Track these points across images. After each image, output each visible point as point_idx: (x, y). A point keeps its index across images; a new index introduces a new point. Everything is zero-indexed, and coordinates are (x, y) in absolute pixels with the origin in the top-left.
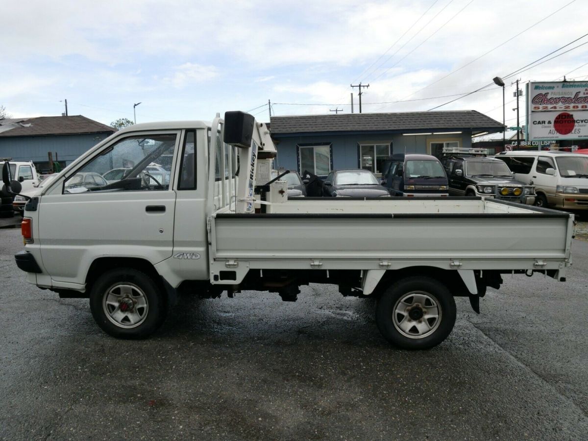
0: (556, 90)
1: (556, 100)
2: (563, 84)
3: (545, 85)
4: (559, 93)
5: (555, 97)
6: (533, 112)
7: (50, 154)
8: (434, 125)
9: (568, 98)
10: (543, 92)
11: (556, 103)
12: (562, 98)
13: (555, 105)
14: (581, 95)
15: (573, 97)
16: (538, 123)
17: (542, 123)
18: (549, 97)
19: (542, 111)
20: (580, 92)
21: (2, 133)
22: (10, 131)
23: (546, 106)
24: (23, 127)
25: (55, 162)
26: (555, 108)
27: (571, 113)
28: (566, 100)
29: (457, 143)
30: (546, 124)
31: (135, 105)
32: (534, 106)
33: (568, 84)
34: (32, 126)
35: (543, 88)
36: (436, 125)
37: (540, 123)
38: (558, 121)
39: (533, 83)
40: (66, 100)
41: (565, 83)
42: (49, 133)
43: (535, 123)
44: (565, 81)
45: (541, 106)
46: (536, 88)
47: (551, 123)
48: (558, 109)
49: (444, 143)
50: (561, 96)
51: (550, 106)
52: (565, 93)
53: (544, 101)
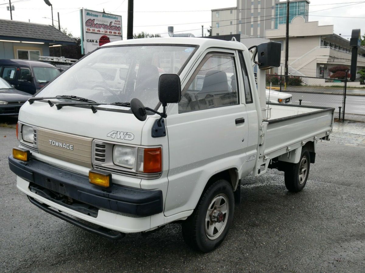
0: (99, 18)
1: (100, 26)
2: (103, 14)
3: (93, 13)
4: (101, 20)
5: (99, 23)
6: (87, 32)
8: (24, 34)
9: (106, 25)
10: (92, 18)
11: (100, 28)
12: (103, 24)
13: (99, 29)
14: (113, 24)
15: (108, 25)
16: (90, 42)
17: (92, 41)
18: (95, 22)
19: (92, 33)
20: (112, 22)
23: (94, 29)
26: (99, 31)
27: (108, 36)
28: (105, 26)
29: (39, 52)
30: (95, 43)
32: (87, 28)
33: (107, 15)
35: (91, 15)
36: (25, 34)
37: (91, 42)
38: (101, 41)
39: (86, 10)
41: (104, 14)
43: (88, 41)
44: (104, 12)
45: (91, 29)
46: (88, 14)
47: (97, 42)
48: (101, 32)
49: (29, 51)
50: (102, 23)
51: (96, 29)
52: (104, 22)
53: (93, 25)
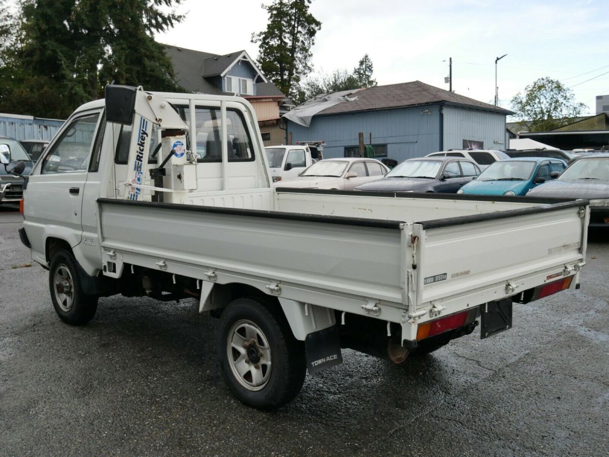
7: (361, 135)
21: (324, 110)
22: (333, 107)
24: (348, 101)
25: (366, 146)
31: (498, 59)
34: (358, 99)
40: (451, 59)
42: (371, 107)
